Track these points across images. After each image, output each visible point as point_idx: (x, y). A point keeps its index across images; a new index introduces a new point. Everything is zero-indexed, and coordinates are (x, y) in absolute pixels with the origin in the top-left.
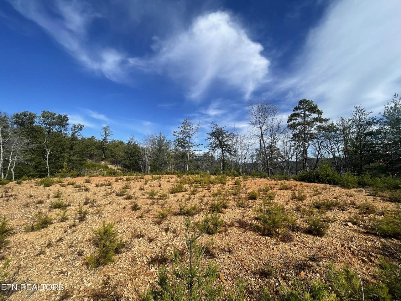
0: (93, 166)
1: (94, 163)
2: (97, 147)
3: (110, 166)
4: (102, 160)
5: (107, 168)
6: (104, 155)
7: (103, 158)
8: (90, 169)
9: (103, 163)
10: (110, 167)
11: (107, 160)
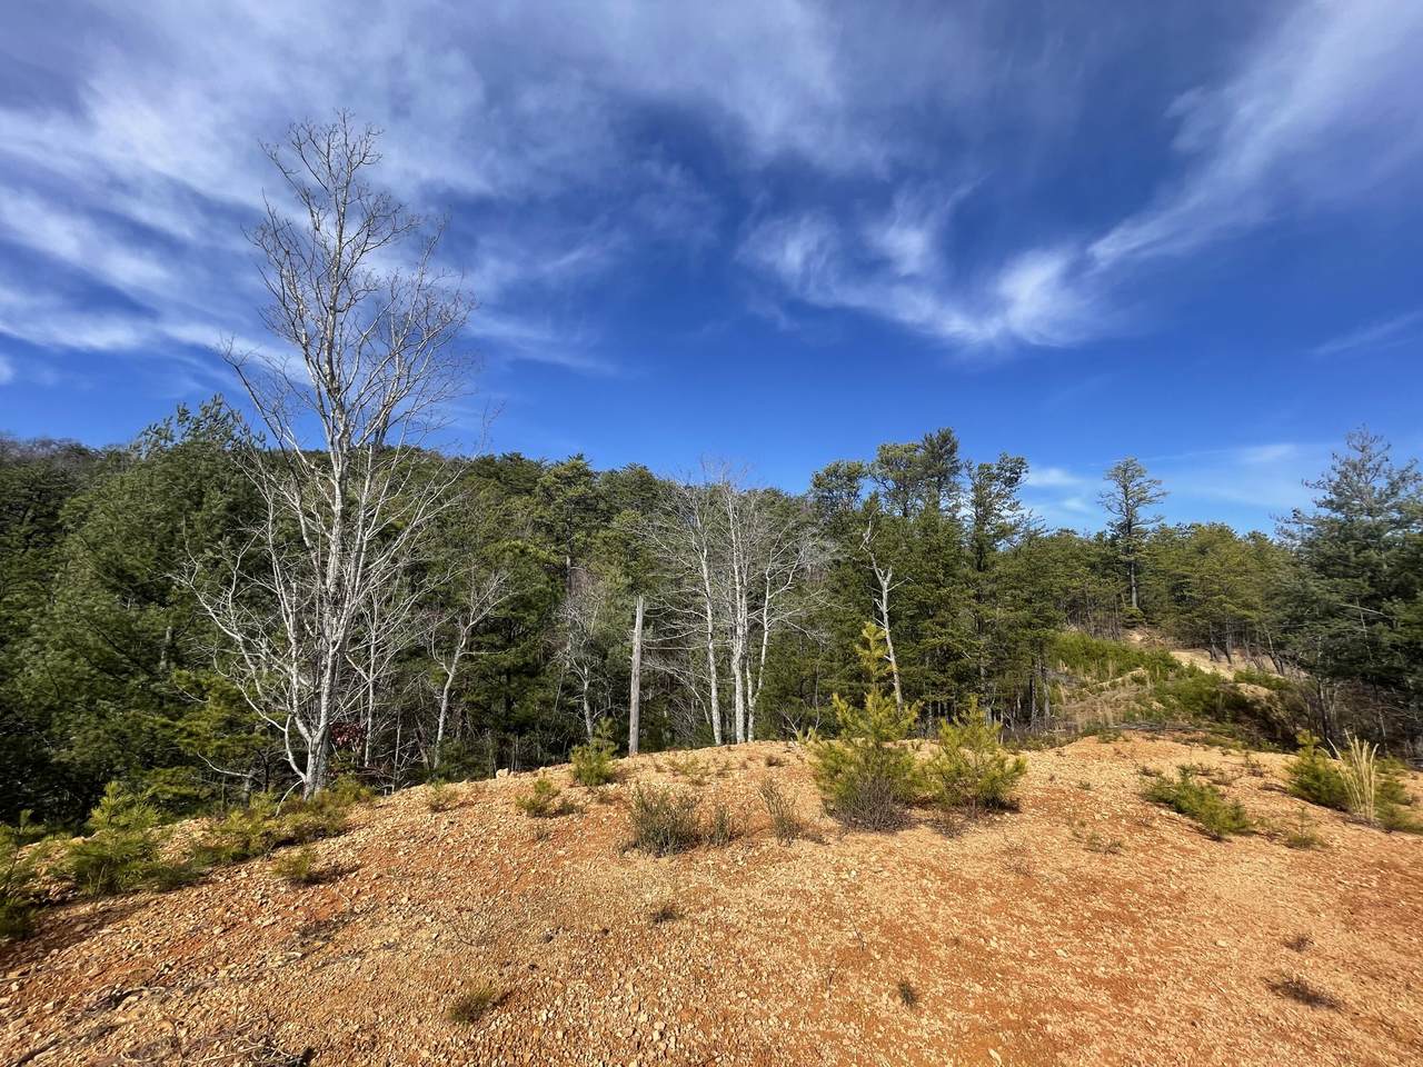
0: (1092, 655)
1: (1094, 641)
2: (1093, 566)
3: (1184, 657)
4: (1132, 626)
5: (1173, 665)
6: (1138, 599)
7: (1131, 616)
8: (1080, 670)
9: (1139, 638)
10: (1185, 664)
11: (1153, 625)
